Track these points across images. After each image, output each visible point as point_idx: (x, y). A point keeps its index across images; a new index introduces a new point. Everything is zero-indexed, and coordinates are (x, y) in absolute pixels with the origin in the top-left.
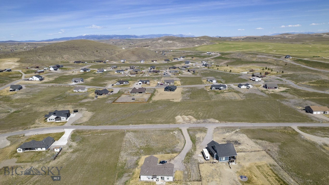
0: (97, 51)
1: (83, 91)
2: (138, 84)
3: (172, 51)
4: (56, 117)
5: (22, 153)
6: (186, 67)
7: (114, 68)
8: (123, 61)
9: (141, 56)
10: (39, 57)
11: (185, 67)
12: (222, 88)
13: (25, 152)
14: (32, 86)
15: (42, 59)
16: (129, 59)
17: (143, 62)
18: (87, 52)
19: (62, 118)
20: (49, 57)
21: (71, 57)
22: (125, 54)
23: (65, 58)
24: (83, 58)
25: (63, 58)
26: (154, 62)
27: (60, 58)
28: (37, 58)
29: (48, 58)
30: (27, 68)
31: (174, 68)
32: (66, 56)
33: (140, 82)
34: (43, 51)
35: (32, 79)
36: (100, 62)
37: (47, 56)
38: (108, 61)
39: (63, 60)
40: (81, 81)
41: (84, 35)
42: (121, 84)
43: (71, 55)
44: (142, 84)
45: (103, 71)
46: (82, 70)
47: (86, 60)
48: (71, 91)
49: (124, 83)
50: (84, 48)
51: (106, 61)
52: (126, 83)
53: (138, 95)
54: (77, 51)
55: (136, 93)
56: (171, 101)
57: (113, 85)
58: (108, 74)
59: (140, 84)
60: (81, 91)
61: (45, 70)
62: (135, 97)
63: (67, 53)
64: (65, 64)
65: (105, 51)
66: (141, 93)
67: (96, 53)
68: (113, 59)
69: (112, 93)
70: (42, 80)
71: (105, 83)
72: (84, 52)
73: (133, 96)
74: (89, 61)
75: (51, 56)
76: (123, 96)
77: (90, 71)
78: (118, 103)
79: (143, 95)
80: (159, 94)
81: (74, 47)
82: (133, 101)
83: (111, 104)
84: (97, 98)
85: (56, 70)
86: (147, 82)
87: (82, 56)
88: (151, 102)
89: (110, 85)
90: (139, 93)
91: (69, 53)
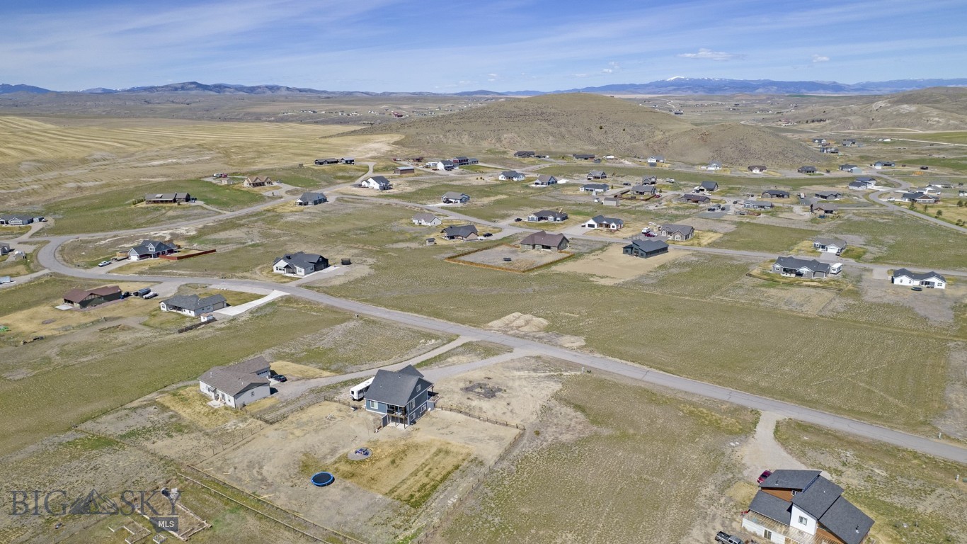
0: (601, 127)
1: (429, 224)
2: (587, 226)
3: (889, 140)
4: (286, 264)
5: (166, 312)
6: (825, 197)
7: (595, 178)
8: (654, 161)
9: (729, 149)
10: (445, 136)
11: (822, 197)
12: (804, 270)
13: (169, 312)
14: (350, 200)
15: (450, 141)
16: (682, 156)
17: (713, 169)
18: (571, 128)
19: (298, 268)
20: (469, 135)
21: (523, 138)
23: (504, 142)
24: (551, 144)
25: (499, 140)
26: (754, 171)
27: (493, 141)
28: (441, 136)
29: (465, 138)
30: (395, 160)
31: (778, 196)
32: (510, 135)
33: (592, 222)
34: (462, 120)
35: (367, 185)
36: (586, 159)
37: (465, 133)
38: (612, 157)
39: (498, 145)
40: (459, 201)
41: (672, 79)
42: (543, 221)
43: (522, 134)
44: (596, 227)
45: (551, 182)
46: (502, 176)
47: (553, 150)
48: (409, 221)
49: (551, 218)
50: (571, 117)
51: (609, 157)
52: (555, 219)
53: (534, 252)
54: (544, 124)
55: (534, 246)
56: (592, 279)
57: (519, 220)
58: (555, 193)
59: (590, 226)
60: (423, 223)
61: (427, 167)
62: (521, 256)
63: (517, 129)
64: (492, 156)
65: (624, 130)
66: (548, 247)
67: (596, 133)
68: (629, 154)
69: (483, 238)
70: (384, 189)
71: (512, 212)
72: (563, 130)
73: (520, 253)
74: (558, 156)
75: (474, 134)
76: (499, 249)
77: (523, 179)
78: (459, 261)
79: (550, 253)
80: (596, 257)
81: (542, 113)
82: (501, 262)
83: (442, 260)
84: (433, 243)
85: (448, 169)
86: (611, 223)
87: (551, 138)
88: (536, 273)
89: (512, 221)
90: (543, 247)
91: (522, 129)
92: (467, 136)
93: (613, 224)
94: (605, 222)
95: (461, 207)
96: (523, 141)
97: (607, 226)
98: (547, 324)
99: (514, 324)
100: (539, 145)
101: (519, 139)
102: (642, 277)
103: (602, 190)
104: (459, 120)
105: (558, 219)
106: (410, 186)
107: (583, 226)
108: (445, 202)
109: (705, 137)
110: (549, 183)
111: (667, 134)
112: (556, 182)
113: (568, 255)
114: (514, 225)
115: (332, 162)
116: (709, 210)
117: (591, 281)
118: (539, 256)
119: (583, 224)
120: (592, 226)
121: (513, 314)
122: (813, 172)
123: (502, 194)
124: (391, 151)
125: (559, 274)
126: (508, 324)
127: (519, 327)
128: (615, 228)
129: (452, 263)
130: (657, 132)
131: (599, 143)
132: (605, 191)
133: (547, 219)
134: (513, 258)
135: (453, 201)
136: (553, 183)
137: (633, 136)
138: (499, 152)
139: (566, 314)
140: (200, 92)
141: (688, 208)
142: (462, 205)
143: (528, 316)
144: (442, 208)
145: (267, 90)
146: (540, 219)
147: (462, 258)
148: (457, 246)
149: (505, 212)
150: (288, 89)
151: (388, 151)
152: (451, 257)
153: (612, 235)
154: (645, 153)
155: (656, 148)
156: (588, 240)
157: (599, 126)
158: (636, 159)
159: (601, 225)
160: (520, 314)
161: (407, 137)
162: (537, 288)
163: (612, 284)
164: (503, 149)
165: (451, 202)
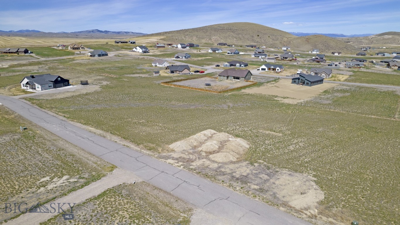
0: (258, 36)
1: (161, 66)
3: (385, 48)
4: (27, 81)
6: (388, 62)
7: (259, 52)
8: (285, 49)
10: (185, 37)
11: (385, 62)
15: (187, 39)
16: (298, 48)
17: (315, 53)
18: (244, 36)
19: (36, 85)
21: (222, 39)
22: (294, 41)
23: (212, 40)
24: (235, 41)
25: (210, 39)
26: (335, 54)
27: (207, 40)
28: (183, 37)
29: (194, 38)
30: (158, 44)
31: (360, 61)
32: (216, 37)
33: (264, 67)
35: (135, 50)
36: (252, 47)
37: (195, 36)
38: (265, 47)
39: (210, 41)
40: (184, 57)
42: (233, 67)
43: (221, 37)
44: (266, 70)
45: (236, 52)
46: (210, 50)
47: (236, 44)
48: (150, 65)
49: (238, 65)
50: (244, 31)
51: (262, 47)
52: (240, 66)
53: (228, 81)
54: (232, 34)
55: (228, 77)
56: (276, 99)
57: (218, 66)
58: (239, 57)
59: (263, 69)
60: (158, 65)
61: (173, 47)
62: (218, 83)
63: (219, 35)
64: (206, 45)
65: (269, 37)
66: (238, 78)
67: (256, 38)
68: (272, 46)
69: (194, 73)
70: (145, 52)
71: (214, 63)
72: (240, 36)
73: (218, 82)
74: (239, 46)
75: (199, 36)
76: (203, 79)
77: (221, 52)
78: (171, 85)
79: (239, 82)
80: (273, 85)
81: (231, 29)
82: (203, 86)
83: (159, 84)
84: (158, 75)
85: (183, 47)
86: (277, 67)
87: (235, 39)
88: (229, 94)
89: (214, 66)
90: (235, 78)
91: (221, 35)
92: (195, 37)
93: (278, 68)
94: (272, 67)
95: (185, 60)
96: (222, 40)
97: (274, 69)
98: (248, 146)
99: (204, 148)
100: (229, 42)
101: (220, 39)
102: (316, 98)
103: (264, 56)
104: (192, 31)
105: (242, 66)
106: (160, 52)
107: (258, 70)
108: (176, 58)
109: (308, 40)
110: (235, 53)
111: (289, 39)
112: (239, 53)
113: (252, 83)
114: (215, 68)
115: (124, 42)
116: (329, 65)
117: (277, 101)
118: (231, 83)
119: (258, 69)
120: (264, 69)
121: (205, 132)
122: (365, 55)
123: (209, 57)
124: (157, 41)
125: (248, 95)
126: (195, 147)
127: (211, 153)
128: (279, 71)
129: (166, 85)
130: (284, 38)
131: (258, 42)
132: (265, 57)
133: (235, 65)
134: (212, 84)
135: (181, 57)
136: (237, 53)
137: (273, 40)
138: (210, 44)
139: (267, 132)
140: (99, 33)
141: (315, 64)
142: (185, 59)
143: (223, 136)
144: (173, 60)
145: (124, 33)
146: (231, 65)
147: (175, 83)
148: (174, 77)
149: (210, 63)
150: (132, 33)
151: (156, 41)
152: (166, 82)
153: (278, 74)
154: (280, 46)
155: (285, 44)
156: (264, 76)
157: (257, 35)
158: (276, 48)
159: (269, 69)
160: (213, 131)
161: (167, 37)
162: (231, 105)
163: (296, 103)
164: (212, 43)
165: (179, 58)
